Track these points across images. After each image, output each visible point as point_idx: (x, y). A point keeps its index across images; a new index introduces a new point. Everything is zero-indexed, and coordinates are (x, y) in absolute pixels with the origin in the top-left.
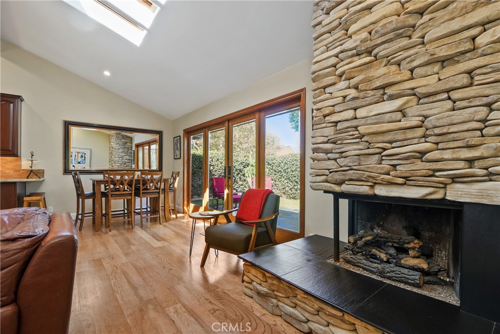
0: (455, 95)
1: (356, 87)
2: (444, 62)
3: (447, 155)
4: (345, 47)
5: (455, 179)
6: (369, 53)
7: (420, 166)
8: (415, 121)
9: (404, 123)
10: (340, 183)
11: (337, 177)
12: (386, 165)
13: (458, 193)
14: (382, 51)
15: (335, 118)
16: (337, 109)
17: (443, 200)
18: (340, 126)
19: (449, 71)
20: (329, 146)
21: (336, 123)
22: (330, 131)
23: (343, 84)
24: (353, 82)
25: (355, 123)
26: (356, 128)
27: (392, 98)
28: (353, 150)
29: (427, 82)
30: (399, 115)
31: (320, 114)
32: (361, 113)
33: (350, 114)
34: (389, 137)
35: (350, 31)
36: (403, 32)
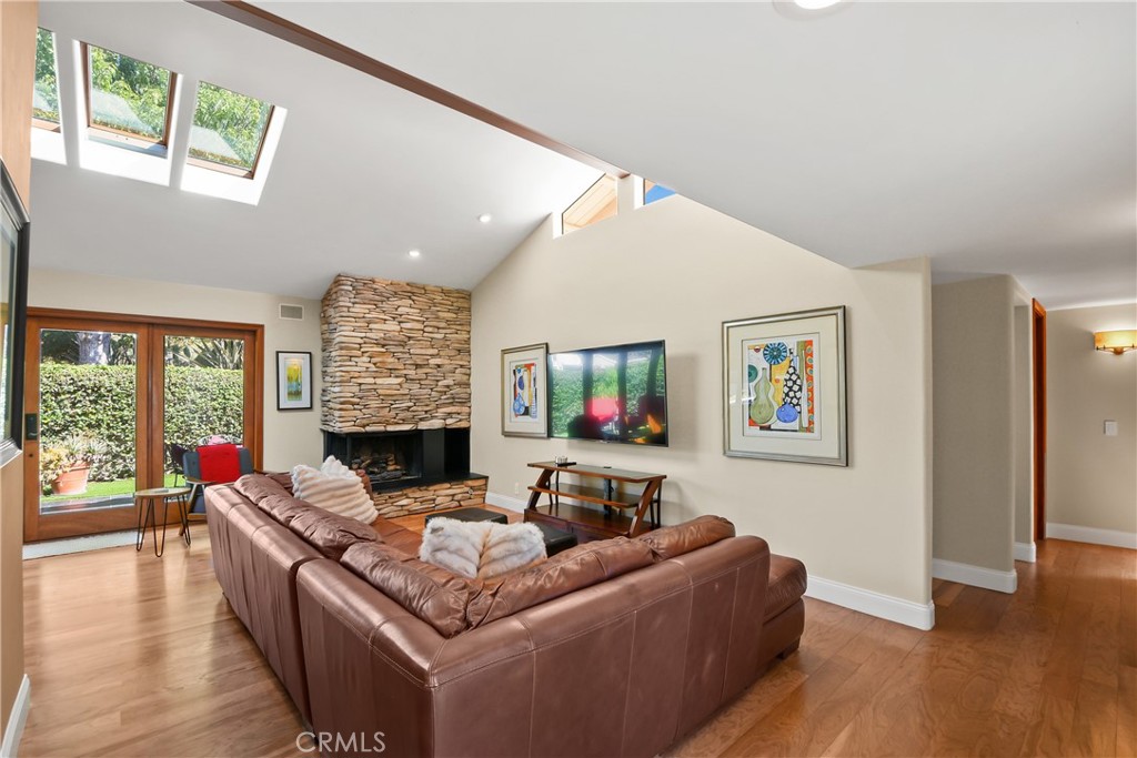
0: (422, 382)
1: (375, 364)
2: (418, 366)
3: (420, 409)
4: (368, 335)
5: (421, 420)
6: (383, 346)
7: (409, 414)
8: (406, 392)
9: (402, 392)
10: (364, 426)
11: (365, 422)
12: (393, 413)
13: (423, 426)
14: (393, 349)
15: (360, 381)
16: (363, 374)
17: (416, 430)
18: (363, 387)
19: (420, 371)
20: (357, 400)
21: (360, 384)
22: (356, 389)
23: (366, 359)
24: (374, 360)
25: (375, 387)
26: (375, 390)
27: (397, 377)
28: (374, 404)
29: (412, 373)
30: (398, 387)
31: (348, 376)
32: (379, 381)
33: (371, 380)
34: (395, 398)
35: (371, 326)
36: (402, 344)
